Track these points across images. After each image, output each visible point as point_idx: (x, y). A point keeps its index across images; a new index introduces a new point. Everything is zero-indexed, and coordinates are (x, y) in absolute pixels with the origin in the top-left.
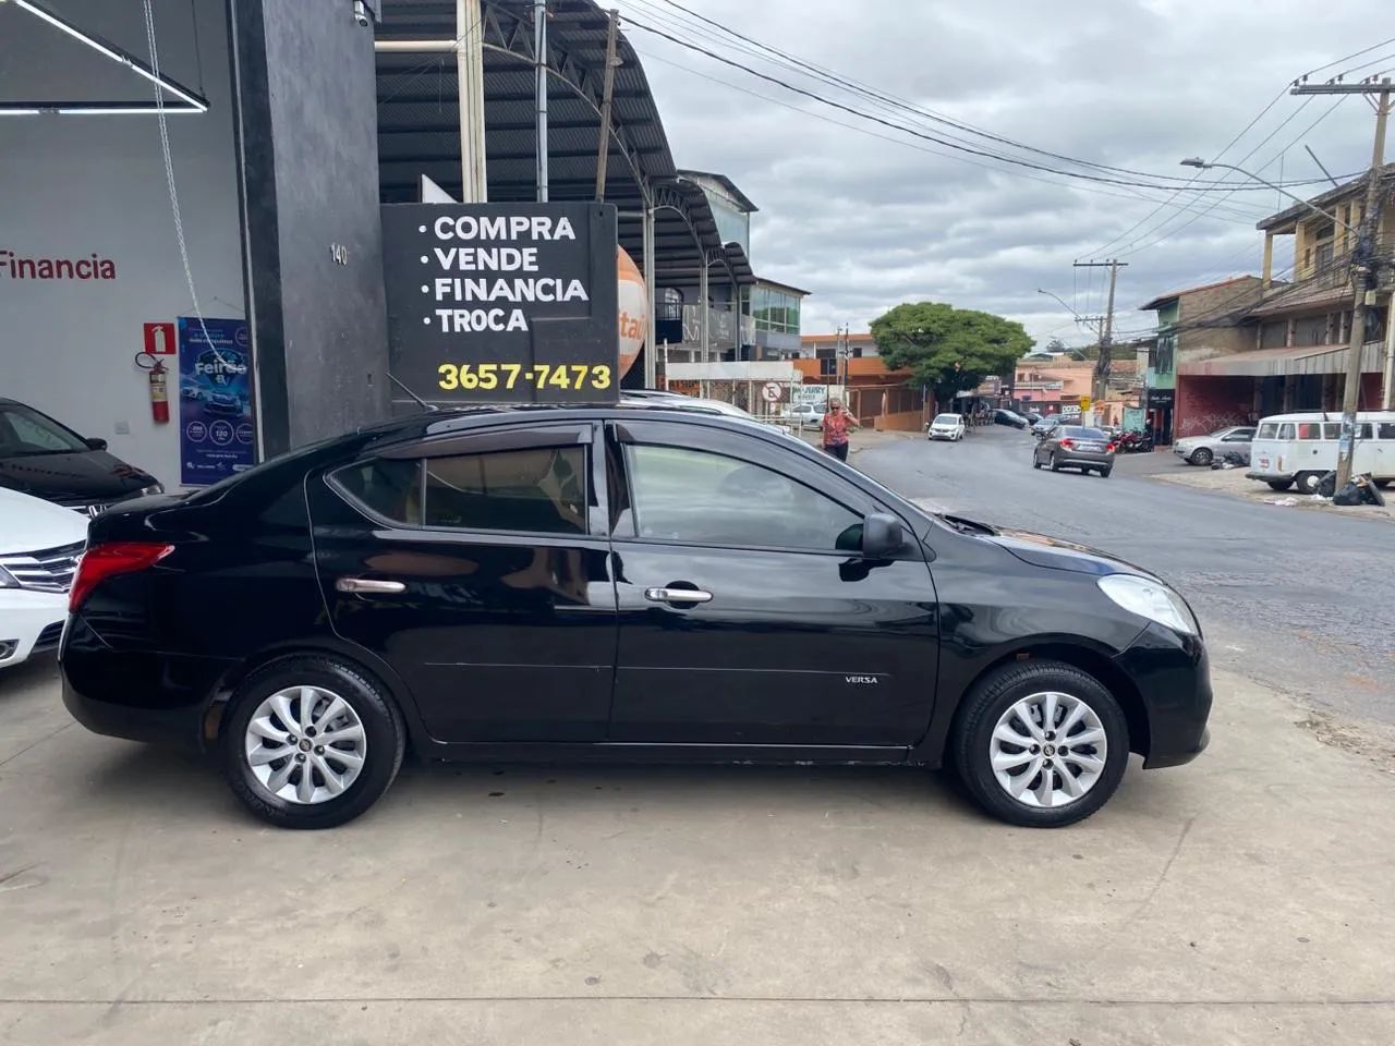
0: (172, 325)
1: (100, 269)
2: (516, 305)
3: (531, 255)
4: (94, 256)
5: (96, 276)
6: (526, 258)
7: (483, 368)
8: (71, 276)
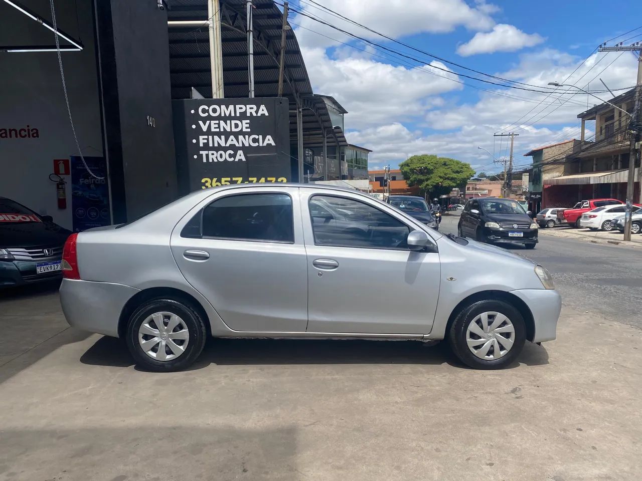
0: (68, 161)
1: (31, 133)
2: (239, 148)
3: (246, 123)
4: (28, 126)
5: (29, 137)
6: (244, 125)
7: (223, 180)
8: (16, 136)
